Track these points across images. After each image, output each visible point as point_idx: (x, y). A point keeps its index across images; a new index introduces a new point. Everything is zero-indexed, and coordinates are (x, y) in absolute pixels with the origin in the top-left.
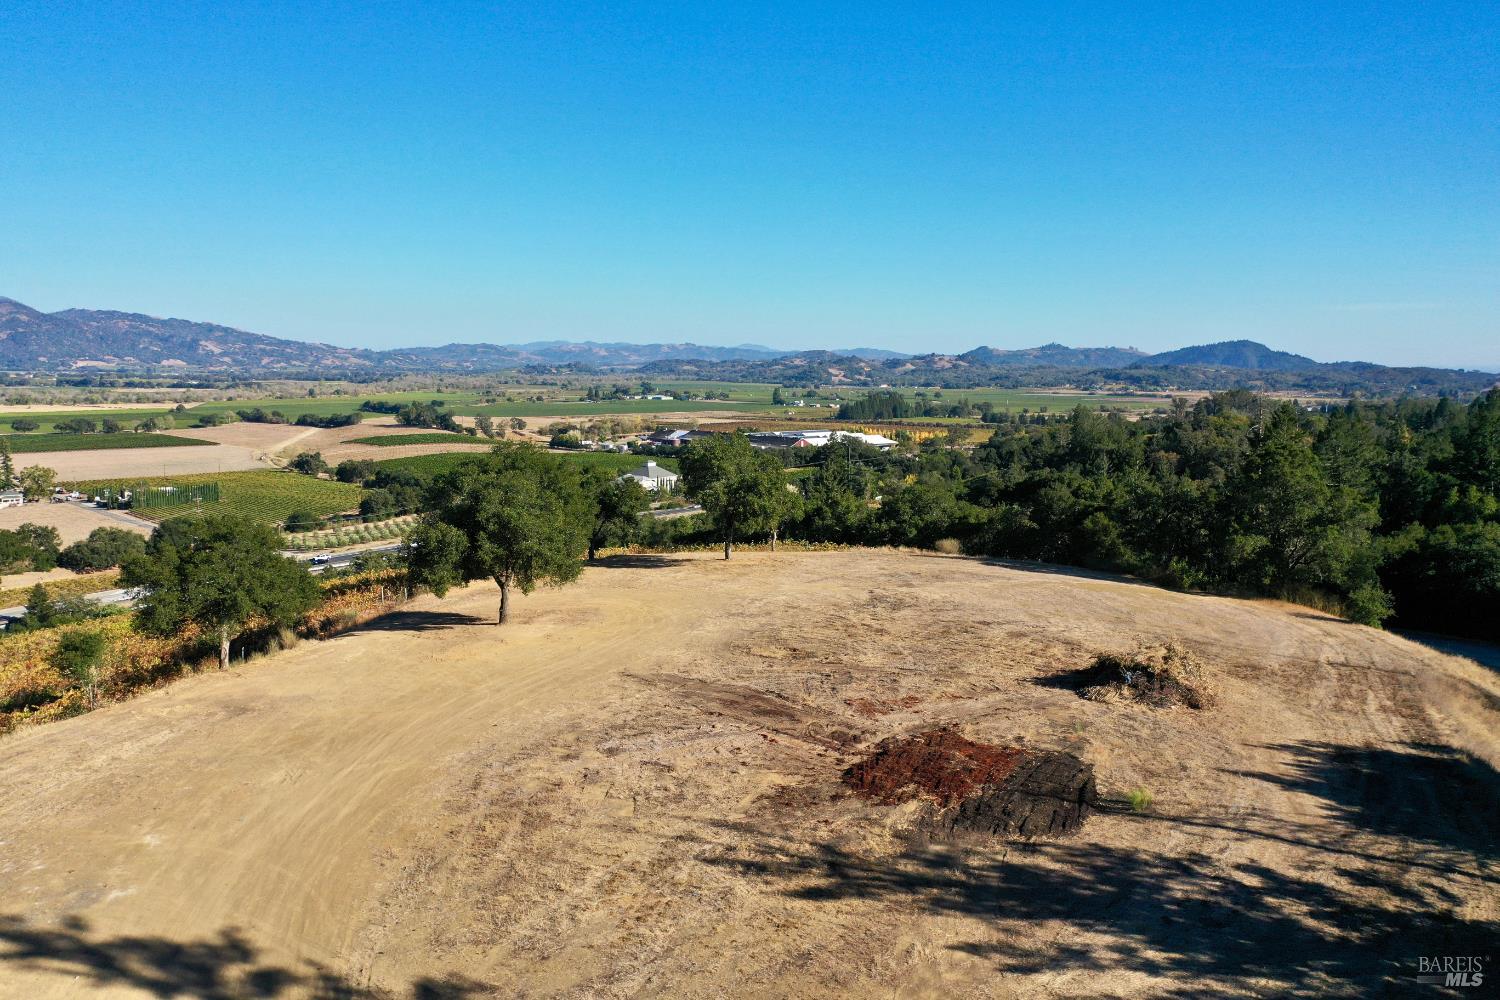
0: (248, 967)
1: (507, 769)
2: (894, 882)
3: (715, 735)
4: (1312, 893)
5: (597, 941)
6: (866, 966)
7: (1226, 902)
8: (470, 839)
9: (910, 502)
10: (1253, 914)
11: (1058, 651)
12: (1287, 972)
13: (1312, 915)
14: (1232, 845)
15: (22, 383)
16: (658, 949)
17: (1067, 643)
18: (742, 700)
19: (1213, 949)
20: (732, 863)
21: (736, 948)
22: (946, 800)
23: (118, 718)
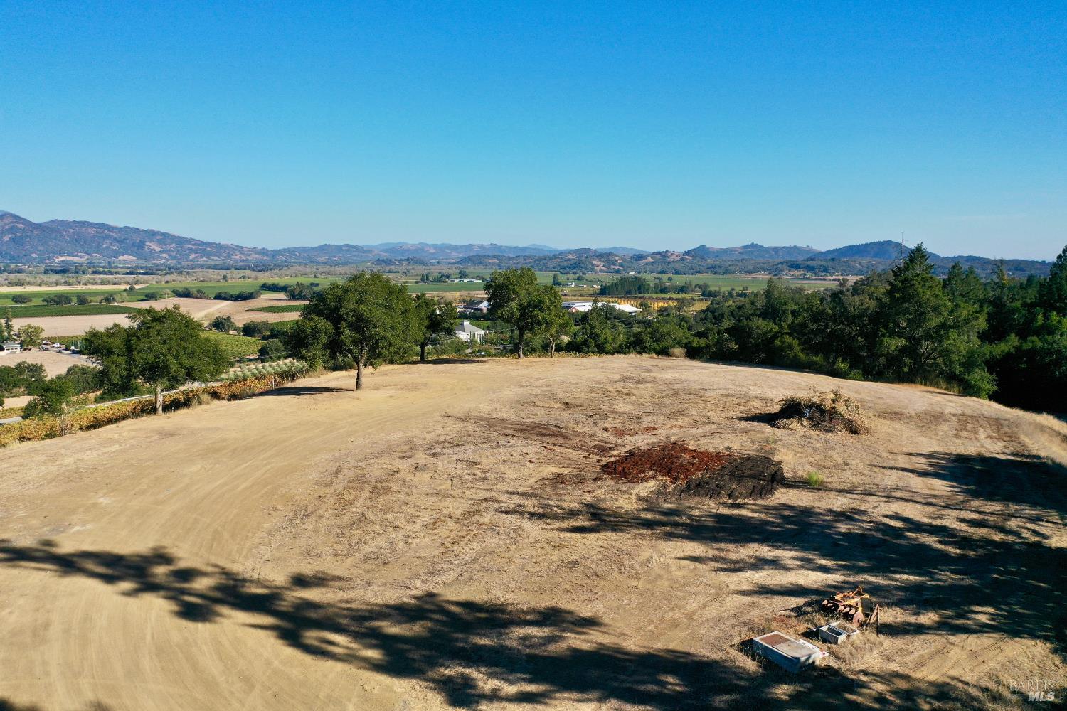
0: (171, 568)
1: (360, 464)
2: (638, 524)
3: (510, 446)
4: (939, 531)
5: (423, 554)
6: (618, 567)
7: (879, 535)
8: (332, 500)
9: (650, 334)
10: (897, 541)
11: (757, 403)
12: (922, 572)
13: (940, 542)
14: (882, 504)
15: (20, 271)
16: (467, 559)
17: (762, 399)
18: (529, 428)
19: (869, 559)
20: (521, 514)
21: (524, 558)
22: (675, 480)
23: (82, 439)
